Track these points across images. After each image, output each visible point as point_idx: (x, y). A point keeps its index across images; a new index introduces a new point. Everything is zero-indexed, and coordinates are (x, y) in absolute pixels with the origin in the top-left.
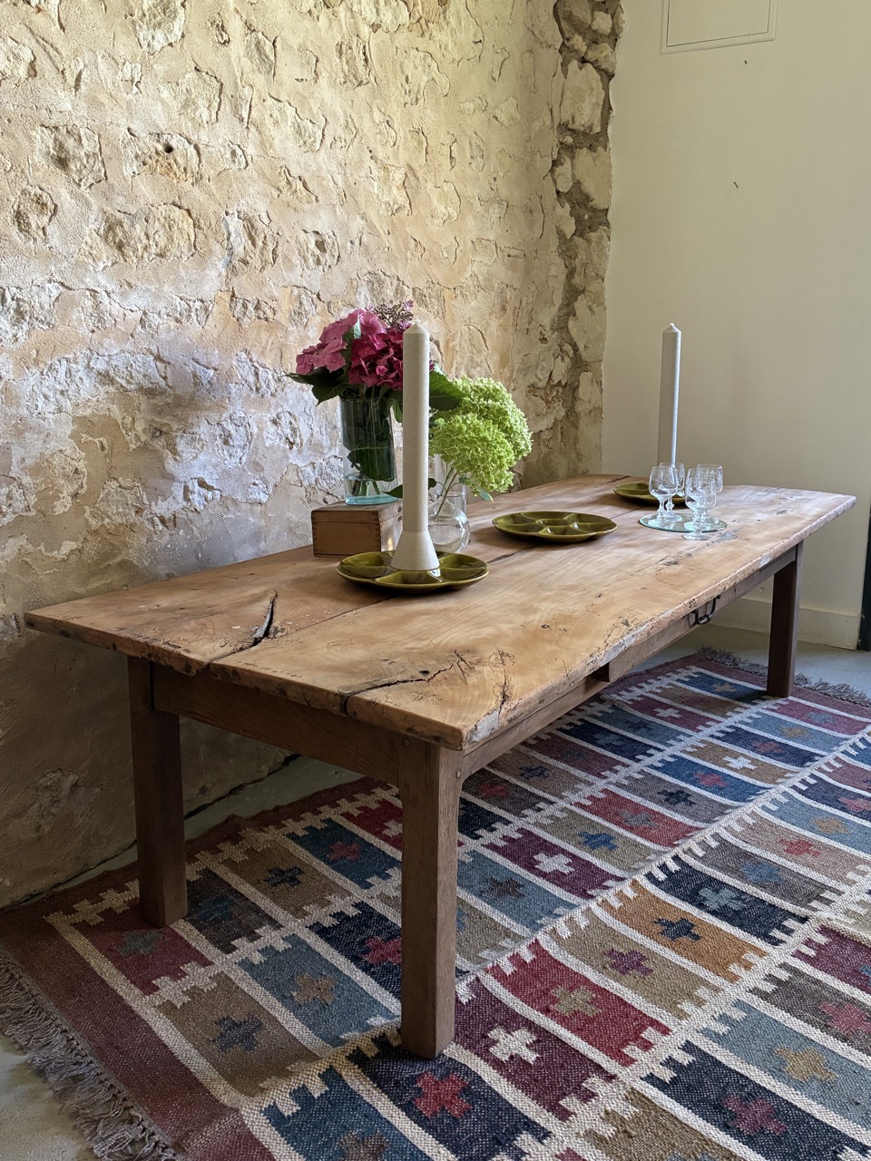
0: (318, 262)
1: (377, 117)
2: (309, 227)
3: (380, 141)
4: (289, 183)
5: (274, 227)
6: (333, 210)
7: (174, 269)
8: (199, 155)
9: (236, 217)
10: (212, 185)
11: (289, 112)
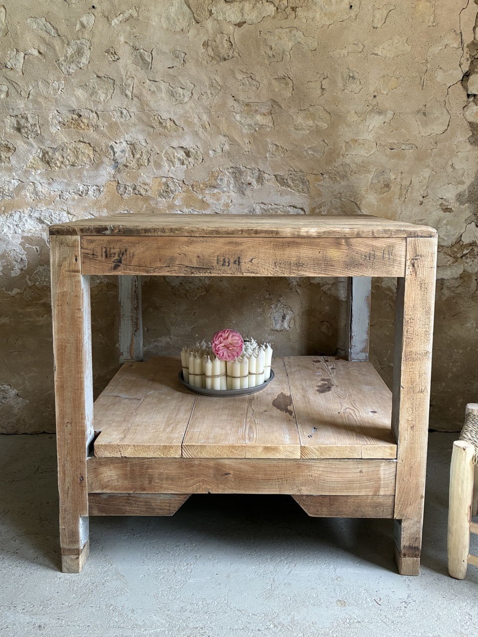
0: (183, 164)
1: (240, 76)
2: (175, 144)
3: (242, 89)
4: (160, 123)
5: (149, 147)
6: (196, 134)
7: (80, 171)
8: (98, 116)
9: (124, 144)
10: (105, 130)
11: (163, 86)
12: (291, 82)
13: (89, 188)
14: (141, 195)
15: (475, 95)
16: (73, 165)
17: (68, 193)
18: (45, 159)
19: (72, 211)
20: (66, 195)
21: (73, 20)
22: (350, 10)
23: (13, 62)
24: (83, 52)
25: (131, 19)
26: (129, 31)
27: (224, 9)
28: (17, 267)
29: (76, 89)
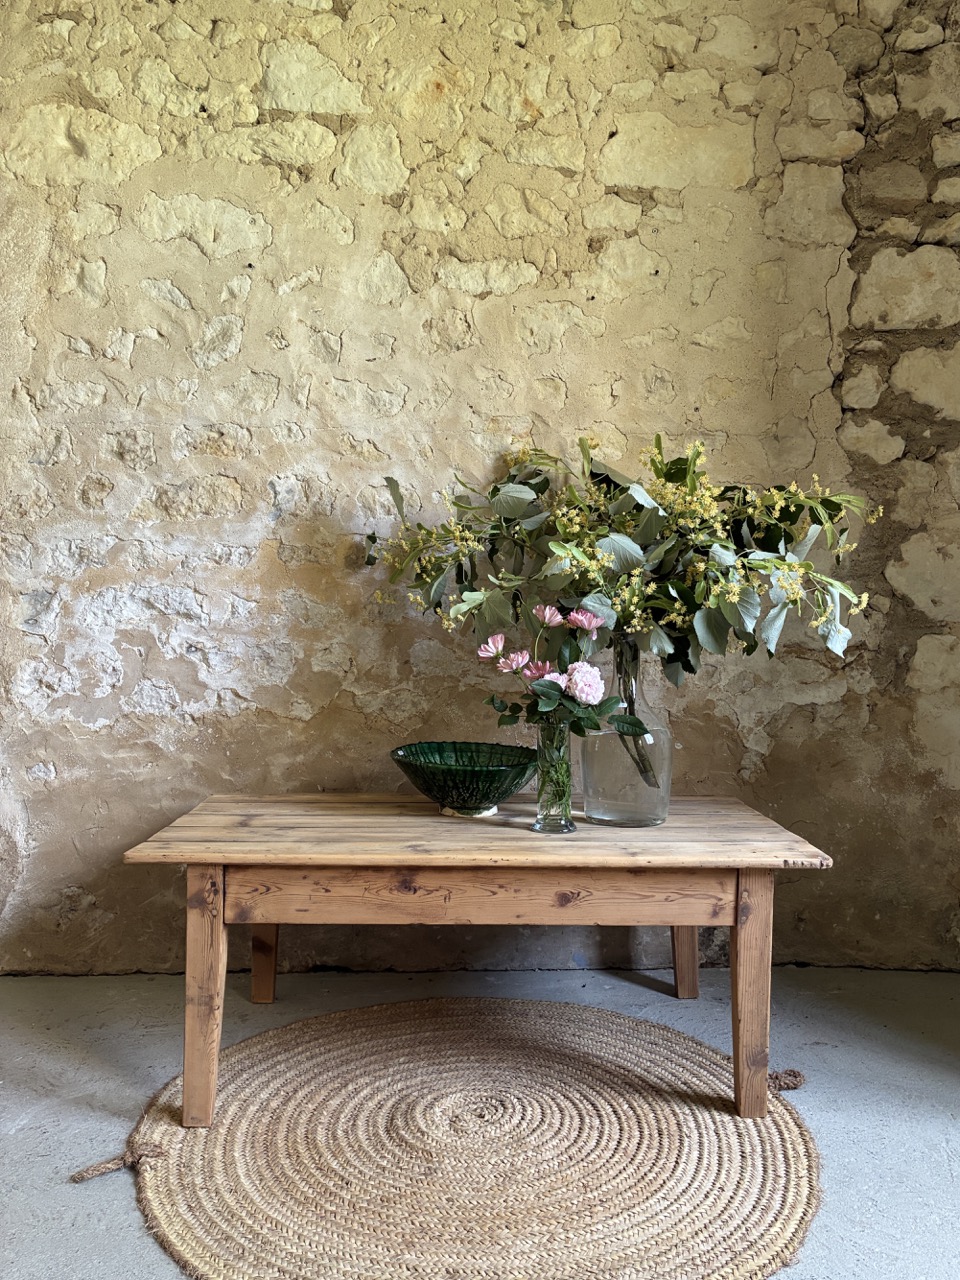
0: (388, 513)
1: (481, 374)
2: (376, 481)
3: (485, 395)
4: (353, 446)
5: (333, 485)
6: (411, 465)
7: (218, 523)
8: (251, 435)
9: (293, 479)
10: (262, 457)
11: (359, 388)
12: (563, 384)
13: (233, 550)
14: (317, 562)
15: (853, 410)
16: (207, 513)
17: (196, 559)
18: (162, 501)
19: (202, 588)
20: (194, 562)
21: (217, 284)
22: (656, 277)
23: (116, 348)
24: (231, 335)
25: (310, 286)
26: (306, 304)
27: (458, 273)
28: (107, 680)
29: (217, 392)
